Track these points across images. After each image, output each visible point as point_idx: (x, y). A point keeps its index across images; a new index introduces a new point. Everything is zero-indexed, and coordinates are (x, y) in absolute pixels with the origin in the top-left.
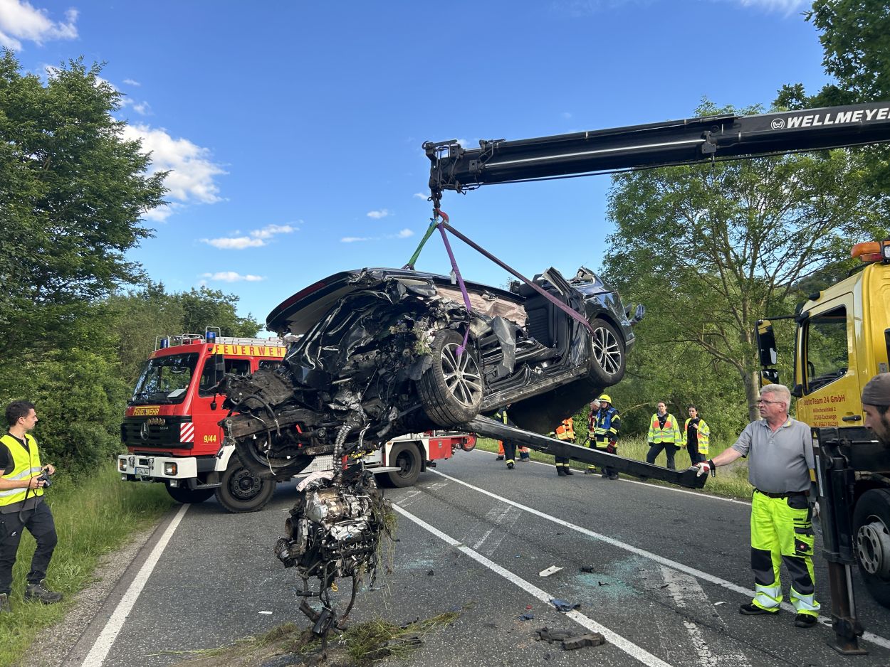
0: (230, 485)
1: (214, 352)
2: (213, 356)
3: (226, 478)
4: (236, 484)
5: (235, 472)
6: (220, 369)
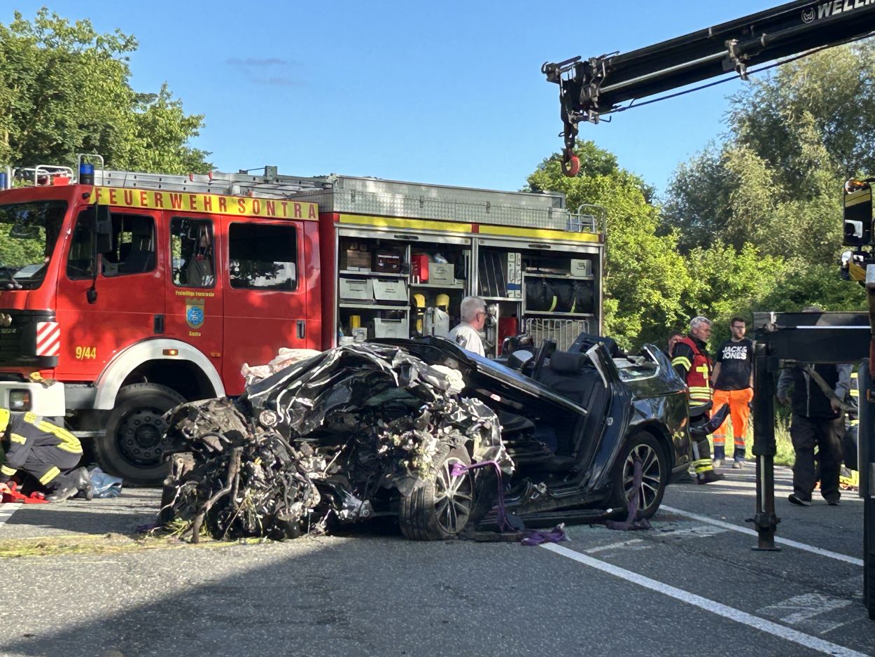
0: (119, 436)
1: (92, 200)
2: (92, 207)
3: (113, 425)
4: (129, 436)
5: (129, 415)
6: (102, 232)
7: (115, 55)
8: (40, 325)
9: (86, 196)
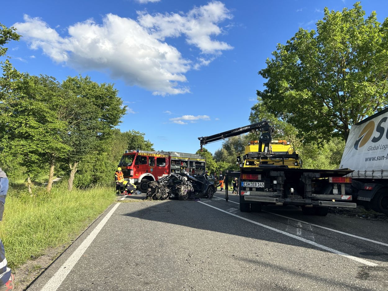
3: (140, 184)
4: (142, 186)
5: (143, 183)
6: (140, 159)
7: (142, 136)
8: (131, 171)
9: (138, 154)
